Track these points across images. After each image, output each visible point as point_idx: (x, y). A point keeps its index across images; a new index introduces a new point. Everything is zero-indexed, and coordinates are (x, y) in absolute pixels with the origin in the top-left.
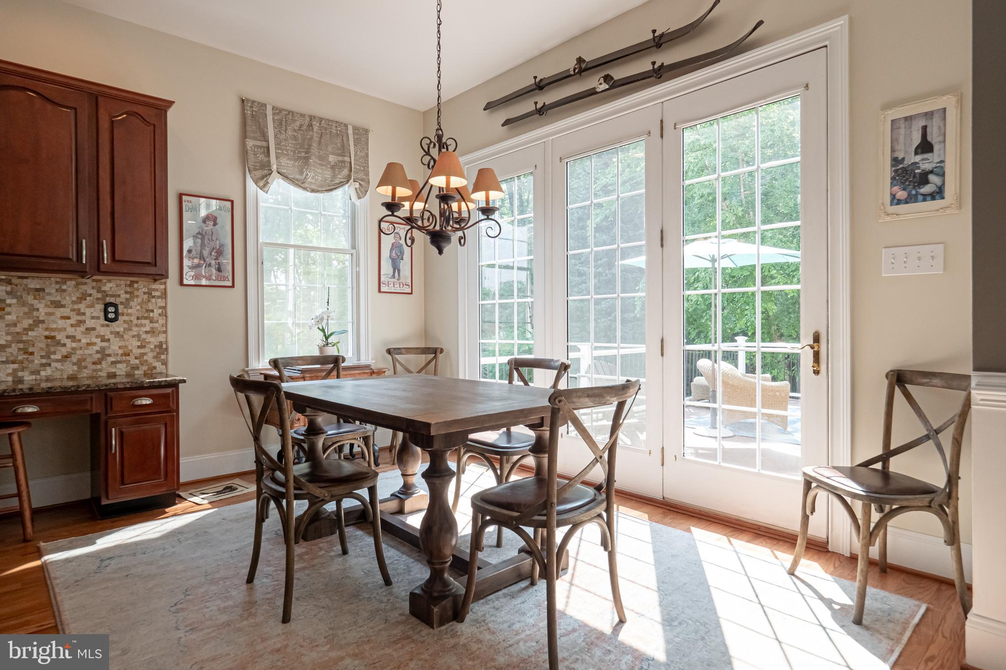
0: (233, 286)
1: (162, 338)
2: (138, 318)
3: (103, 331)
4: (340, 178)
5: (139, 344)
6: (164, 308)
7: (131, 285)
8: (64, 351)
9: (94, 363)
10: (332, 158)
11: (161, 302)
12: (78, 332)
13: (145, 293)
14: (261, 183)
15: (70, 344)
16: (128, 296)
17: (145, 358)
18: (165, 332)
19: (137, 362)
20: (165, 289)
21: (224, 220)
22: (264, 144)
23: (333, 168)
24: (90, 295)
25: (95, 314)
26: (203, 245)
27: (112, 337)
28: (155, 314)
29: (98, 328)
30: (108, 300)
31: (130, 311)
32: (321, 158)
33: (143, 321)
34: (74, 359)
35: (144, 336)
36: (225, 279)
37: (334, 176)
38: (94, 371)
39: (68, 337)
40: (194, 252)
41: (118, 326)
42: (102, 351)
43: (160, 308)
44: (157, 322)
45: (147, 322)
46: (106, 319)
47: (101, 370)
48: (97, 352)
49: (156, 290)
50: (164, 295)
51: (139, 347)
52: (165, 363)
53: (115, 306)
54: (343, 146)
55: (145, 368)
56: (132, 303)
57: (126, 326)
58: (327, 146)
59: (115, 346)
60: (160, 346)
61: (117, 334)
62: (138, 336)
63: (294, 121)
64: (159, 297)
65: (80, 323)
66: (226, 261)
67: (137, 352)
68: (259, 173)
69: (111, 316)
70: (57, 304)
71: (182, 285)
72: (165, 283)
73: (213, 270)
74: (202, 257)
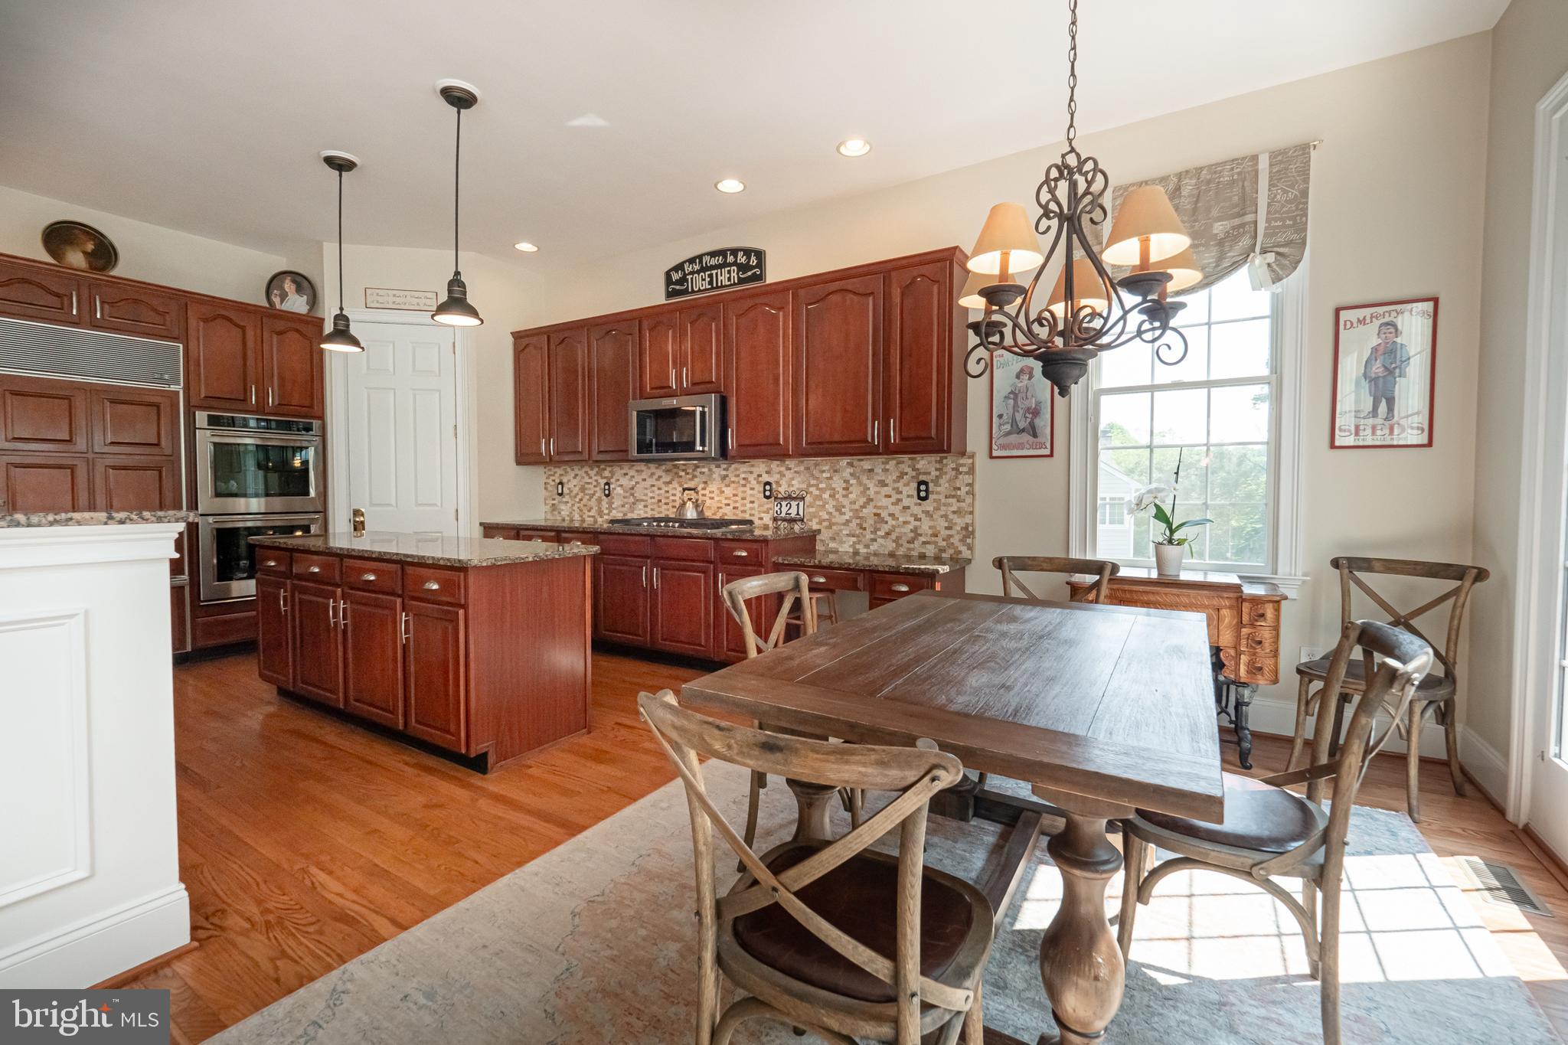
0: (1051, 455)
1: (968, 519)
2: (946, 497)
3: (916, 510)
4: (1233, 254)
5: (946, 524)
6: (971, 485)
7: (940, 462)
8: (886, 528)
9: (908, 542)
10: (1219, 228)
11: (968, 479)
12: (897, 510)
13: (953, 469)
15: (891, 522)
16: (938, 473)
17: (952, 540)
18: (971, 513)
19: (944, 543)
20: (973, 463)
23: (1221, 243)
24: (906, 474)
25: (910, 493)
26: (1015, 407)
27: (923, 516)
28: (962, 493)
29: (912, 506)
30: (922, 478)
31: (939, 489)
33: (951, 500)
34: (893, 536)
35: (951, 516)
36: (1042, 446)
37: (1220, 258)
38: (909, 549)
39: (890, 515)
40: (1005, 417)
41: (928, 505)
42: (915, 530)
43: (967, 485)
44: (964, 501)
45: (953, 501)
46: (919, 498)
47: (913, 549)
48: (912, 531)
49: (963, 465)
50: (972, 470)
51: (946, 528)
52: (970, 548)
53: (926, 483)
54: (1243, 198)
55: (951, 551)
56: (941, 481)
57: (935, 505)
58: (1208, 210)
59: (925, 526)
60: (966, 528)
61: (927, 513)
62: (945, 516)
64: (966, 473)
65: (899, 500)
66: (1043, 422)
67: (944, 533)
69: (923, 494)
70: (883, 484)
71: (991, 457)
72: (972, 456)
73: (1026, 438)
74: (1014, 422)
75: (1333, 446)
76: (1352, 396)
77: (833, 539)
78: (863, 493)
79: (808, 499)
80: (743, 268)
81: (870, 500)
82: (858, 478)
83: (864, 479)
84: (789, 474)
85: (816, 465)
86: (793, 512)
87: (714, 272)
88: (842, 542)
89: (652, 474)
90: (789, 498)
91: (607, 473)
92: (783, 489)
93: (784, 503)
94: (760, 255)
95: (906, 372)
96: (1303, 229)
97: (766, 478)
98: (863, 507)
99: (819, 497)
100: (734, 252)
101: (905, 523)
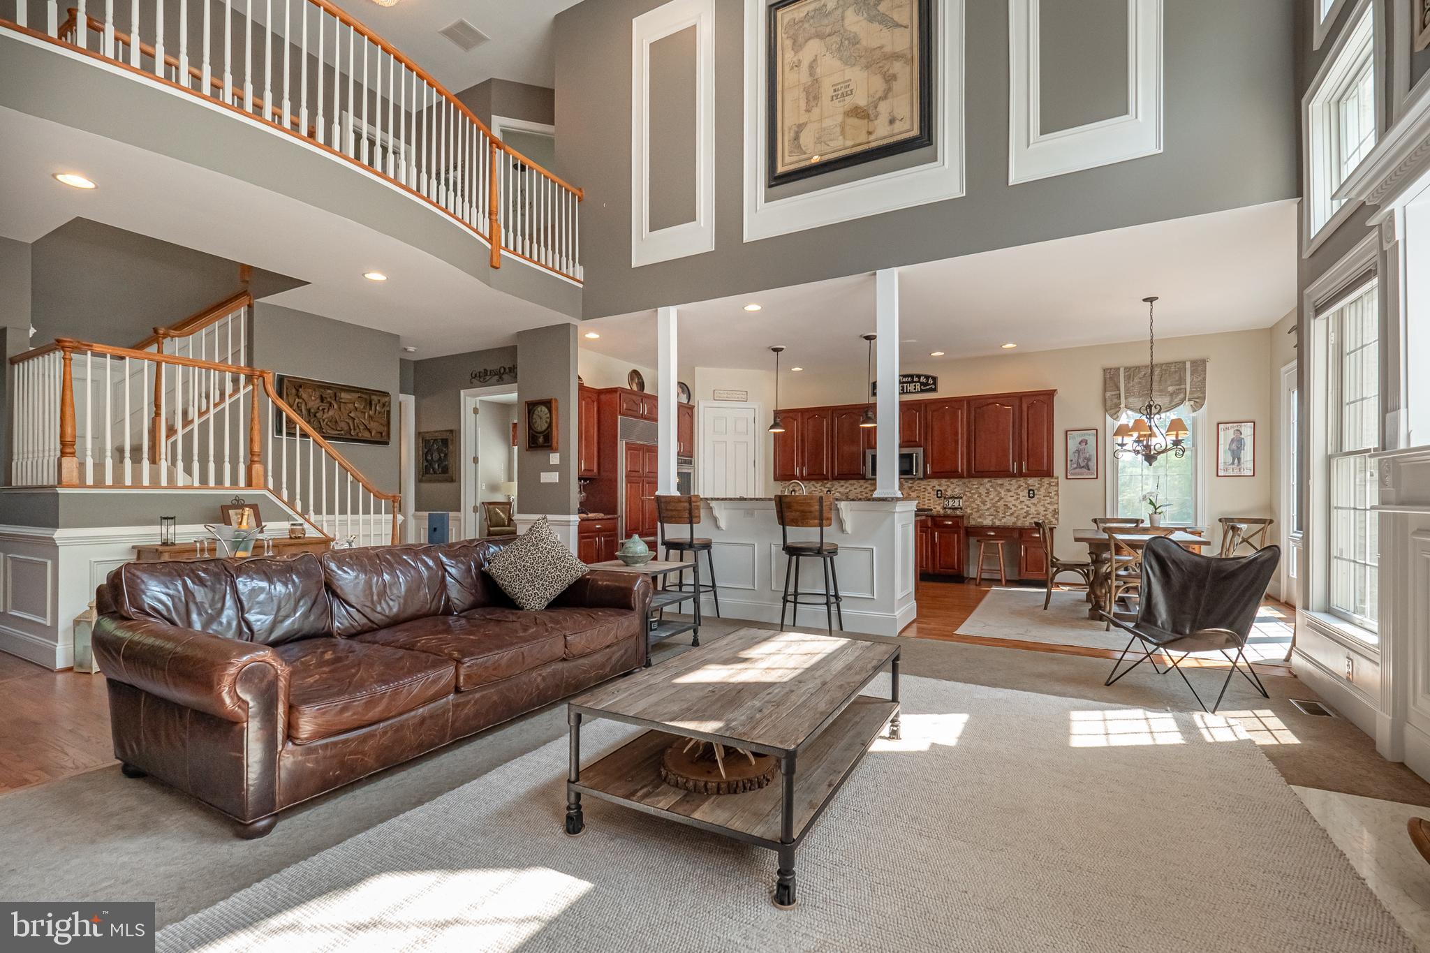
0: (1097, 478)
1: (1056, 506)
2: (1044, 496)
3: (1028, 502)
4: (1177, 400)
5: (1044, 509)
6: (1057, 491)
7: (1041, 480)
8: (1011, 511)
9: (1023, 517)
10: (1170, 389)
11: (1055, 488)
12: (1017, 503)
13: (1047, 484)
14: (1115, 416)
15: (1014, 508)
16: (1039, 486)
17: (1047, 516)
18: (1057, 503)
19: (1043, 517)
20: (1058, 481)
21: (1092, 441)
22: (1118, 392)
23: (1171, 395)
24: (1022, 486)
25: (1024, 495)
26: (1079, 456)
27: (1031, 505)
28: (1053, 493)
29: (1025, 501)
30: (1031, 488)
31: (1040, 493)
32: (1161, 391)
33: (1046, 498)
34: (1015, 515)
35: (1047, 505)
36: (1092, 474)
37: (1171, 401)
38: (1024, 521)
39: (1013, 505)
40: (1074, 461)
41: (1034, 500)
42: (1027, 512)
43: (1055, 491)
44: (1053, 498)
45: (1048, 498)
46: (1029, 497)
47: (1026, 521)
48: (1025, 512)
49: (1052, 482)
50: (1057, 484)
51: (1044, 511)
52: (1057, 519)
53: (1033, 491)
54: (1180, 378)
55: (1047, 521)
56: (1041, 489)
57: (1038, 500)
58: (1166, 381)
59: (1033, 510)
60: (1054, 510)
61: (1034, 504)
62: (1044, 506)
63: (1139, 372)
64: (1054, 485)
65: (1018, 499)
66: (1092, 464)
67: (1043, 513)
68: (1113, 411)
69: (1031, 495)
70: (1009, 491)
71: (1067, 478)
72: (1057, 478)
73: (1084, 470)
74: (1078, 463)
75: (1217, 475)
76: (1225, 457)
77: (980, 517)
78: (998, 495)
79: (964, 498)
80: (922, 384)
81: (1001, 498)
82: (994, 488)
83: (998, 488)
84: (952, 486)
85: (969, 482)
86: (956, 504)
87: (905, 385)
88: (986, 519)
89: (861, 486)
90: (953, 497)
91: (828, 485)
92: (949, 493)
93: (950, 500)
94: (935, 379)
95: (1030, 441)
96: (1204, 393)
97: (938, 488)
98: (998, 501)
99: (971, 497)
100: (919, 376)
101: (1022, 509)
